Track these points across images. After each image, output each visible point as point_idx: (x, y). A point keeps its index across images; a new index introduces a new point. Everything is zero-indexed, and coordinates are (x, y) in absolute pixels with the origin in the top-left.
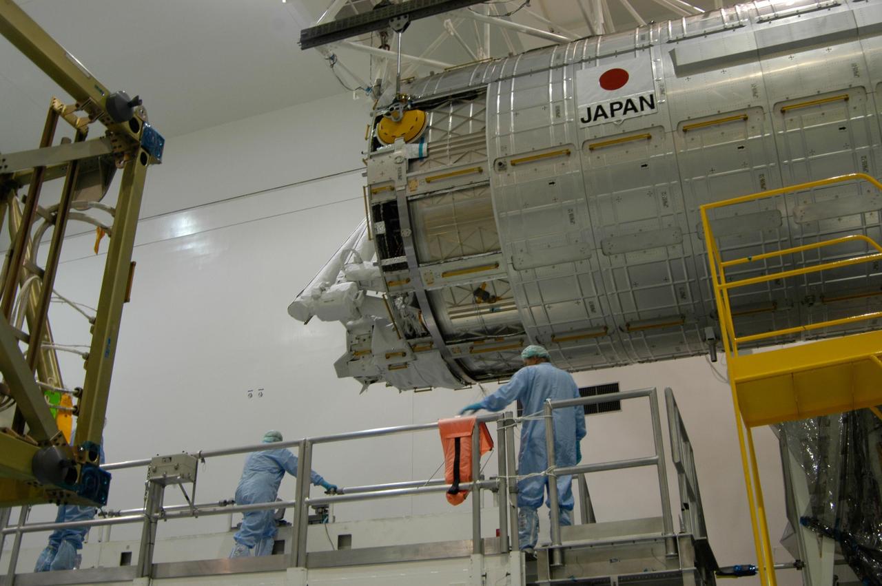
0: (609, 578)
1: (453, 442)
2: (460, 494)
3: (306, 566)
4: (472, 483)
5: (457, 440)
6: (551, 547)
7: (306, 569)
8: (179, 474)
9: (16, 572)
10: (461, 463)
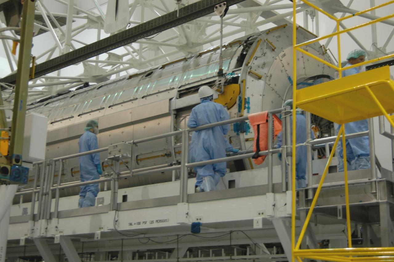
0: (337, 206)
1: (256, 127)
2: (260, 158)
3: (188, 202)
4: (267, 151)
5: (258, 126)
6: (306, 188)
7: (187, 204)
8: (121, 155)
9: (59, 210)
10: (260, 140)
